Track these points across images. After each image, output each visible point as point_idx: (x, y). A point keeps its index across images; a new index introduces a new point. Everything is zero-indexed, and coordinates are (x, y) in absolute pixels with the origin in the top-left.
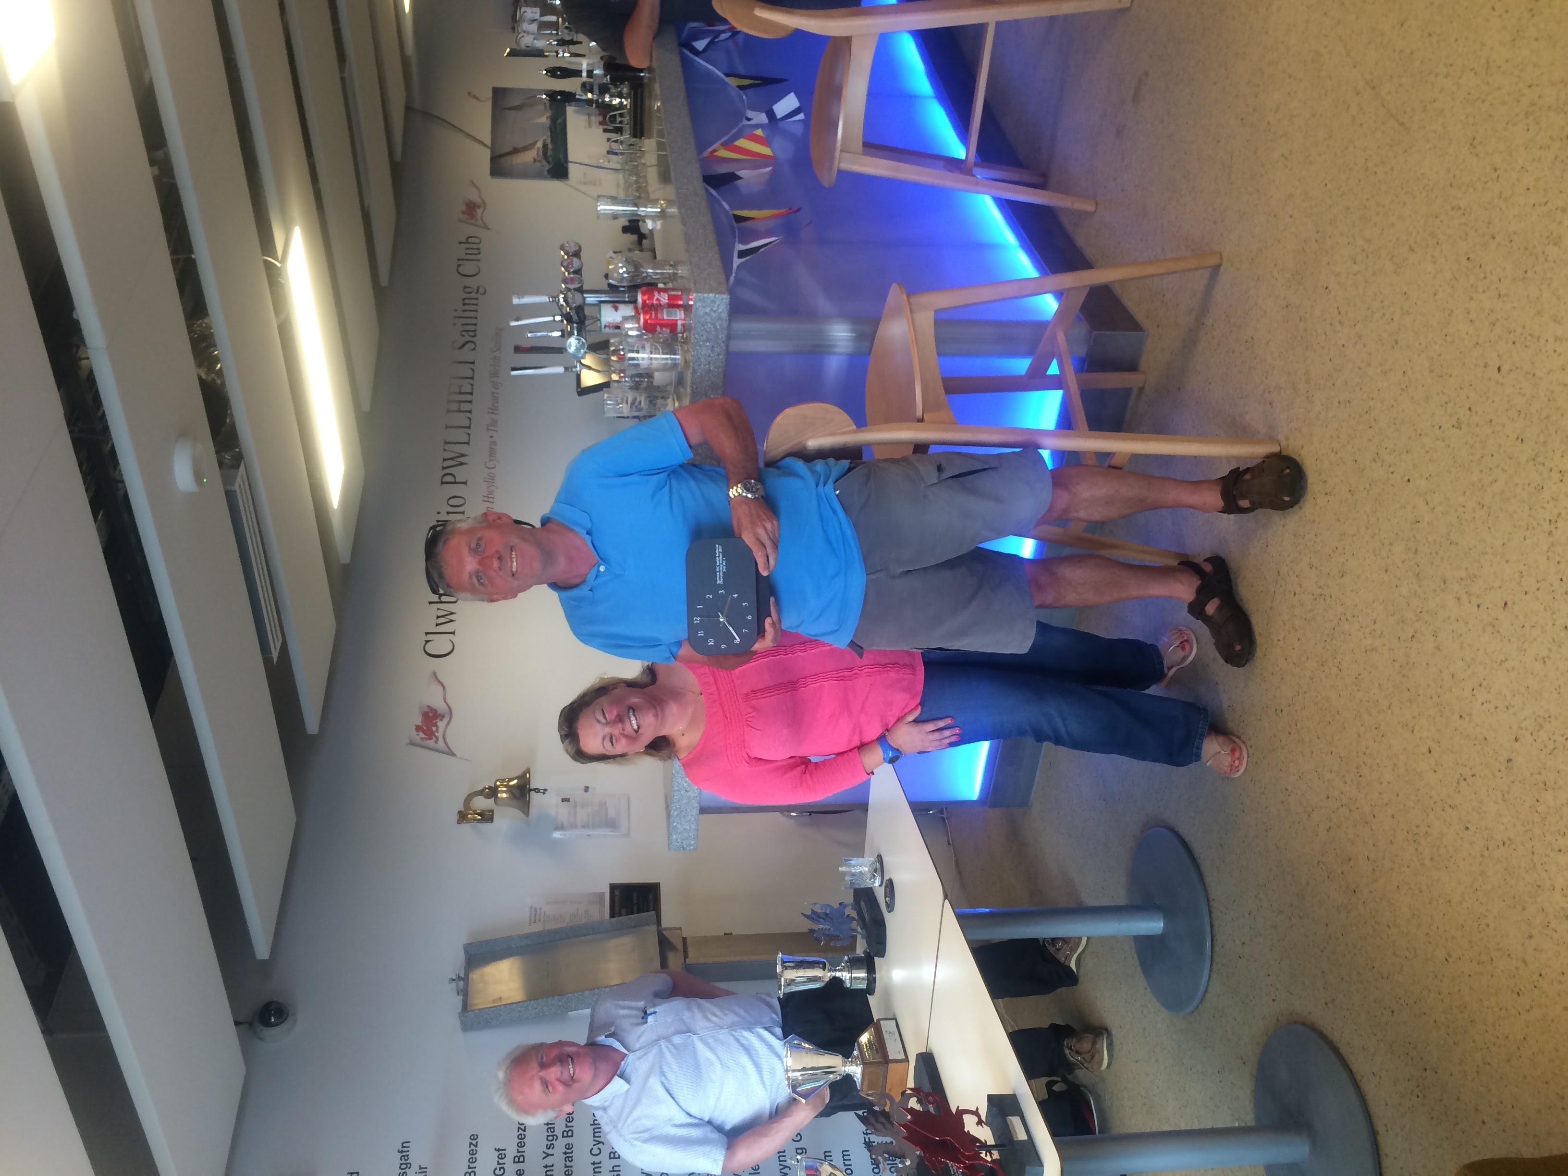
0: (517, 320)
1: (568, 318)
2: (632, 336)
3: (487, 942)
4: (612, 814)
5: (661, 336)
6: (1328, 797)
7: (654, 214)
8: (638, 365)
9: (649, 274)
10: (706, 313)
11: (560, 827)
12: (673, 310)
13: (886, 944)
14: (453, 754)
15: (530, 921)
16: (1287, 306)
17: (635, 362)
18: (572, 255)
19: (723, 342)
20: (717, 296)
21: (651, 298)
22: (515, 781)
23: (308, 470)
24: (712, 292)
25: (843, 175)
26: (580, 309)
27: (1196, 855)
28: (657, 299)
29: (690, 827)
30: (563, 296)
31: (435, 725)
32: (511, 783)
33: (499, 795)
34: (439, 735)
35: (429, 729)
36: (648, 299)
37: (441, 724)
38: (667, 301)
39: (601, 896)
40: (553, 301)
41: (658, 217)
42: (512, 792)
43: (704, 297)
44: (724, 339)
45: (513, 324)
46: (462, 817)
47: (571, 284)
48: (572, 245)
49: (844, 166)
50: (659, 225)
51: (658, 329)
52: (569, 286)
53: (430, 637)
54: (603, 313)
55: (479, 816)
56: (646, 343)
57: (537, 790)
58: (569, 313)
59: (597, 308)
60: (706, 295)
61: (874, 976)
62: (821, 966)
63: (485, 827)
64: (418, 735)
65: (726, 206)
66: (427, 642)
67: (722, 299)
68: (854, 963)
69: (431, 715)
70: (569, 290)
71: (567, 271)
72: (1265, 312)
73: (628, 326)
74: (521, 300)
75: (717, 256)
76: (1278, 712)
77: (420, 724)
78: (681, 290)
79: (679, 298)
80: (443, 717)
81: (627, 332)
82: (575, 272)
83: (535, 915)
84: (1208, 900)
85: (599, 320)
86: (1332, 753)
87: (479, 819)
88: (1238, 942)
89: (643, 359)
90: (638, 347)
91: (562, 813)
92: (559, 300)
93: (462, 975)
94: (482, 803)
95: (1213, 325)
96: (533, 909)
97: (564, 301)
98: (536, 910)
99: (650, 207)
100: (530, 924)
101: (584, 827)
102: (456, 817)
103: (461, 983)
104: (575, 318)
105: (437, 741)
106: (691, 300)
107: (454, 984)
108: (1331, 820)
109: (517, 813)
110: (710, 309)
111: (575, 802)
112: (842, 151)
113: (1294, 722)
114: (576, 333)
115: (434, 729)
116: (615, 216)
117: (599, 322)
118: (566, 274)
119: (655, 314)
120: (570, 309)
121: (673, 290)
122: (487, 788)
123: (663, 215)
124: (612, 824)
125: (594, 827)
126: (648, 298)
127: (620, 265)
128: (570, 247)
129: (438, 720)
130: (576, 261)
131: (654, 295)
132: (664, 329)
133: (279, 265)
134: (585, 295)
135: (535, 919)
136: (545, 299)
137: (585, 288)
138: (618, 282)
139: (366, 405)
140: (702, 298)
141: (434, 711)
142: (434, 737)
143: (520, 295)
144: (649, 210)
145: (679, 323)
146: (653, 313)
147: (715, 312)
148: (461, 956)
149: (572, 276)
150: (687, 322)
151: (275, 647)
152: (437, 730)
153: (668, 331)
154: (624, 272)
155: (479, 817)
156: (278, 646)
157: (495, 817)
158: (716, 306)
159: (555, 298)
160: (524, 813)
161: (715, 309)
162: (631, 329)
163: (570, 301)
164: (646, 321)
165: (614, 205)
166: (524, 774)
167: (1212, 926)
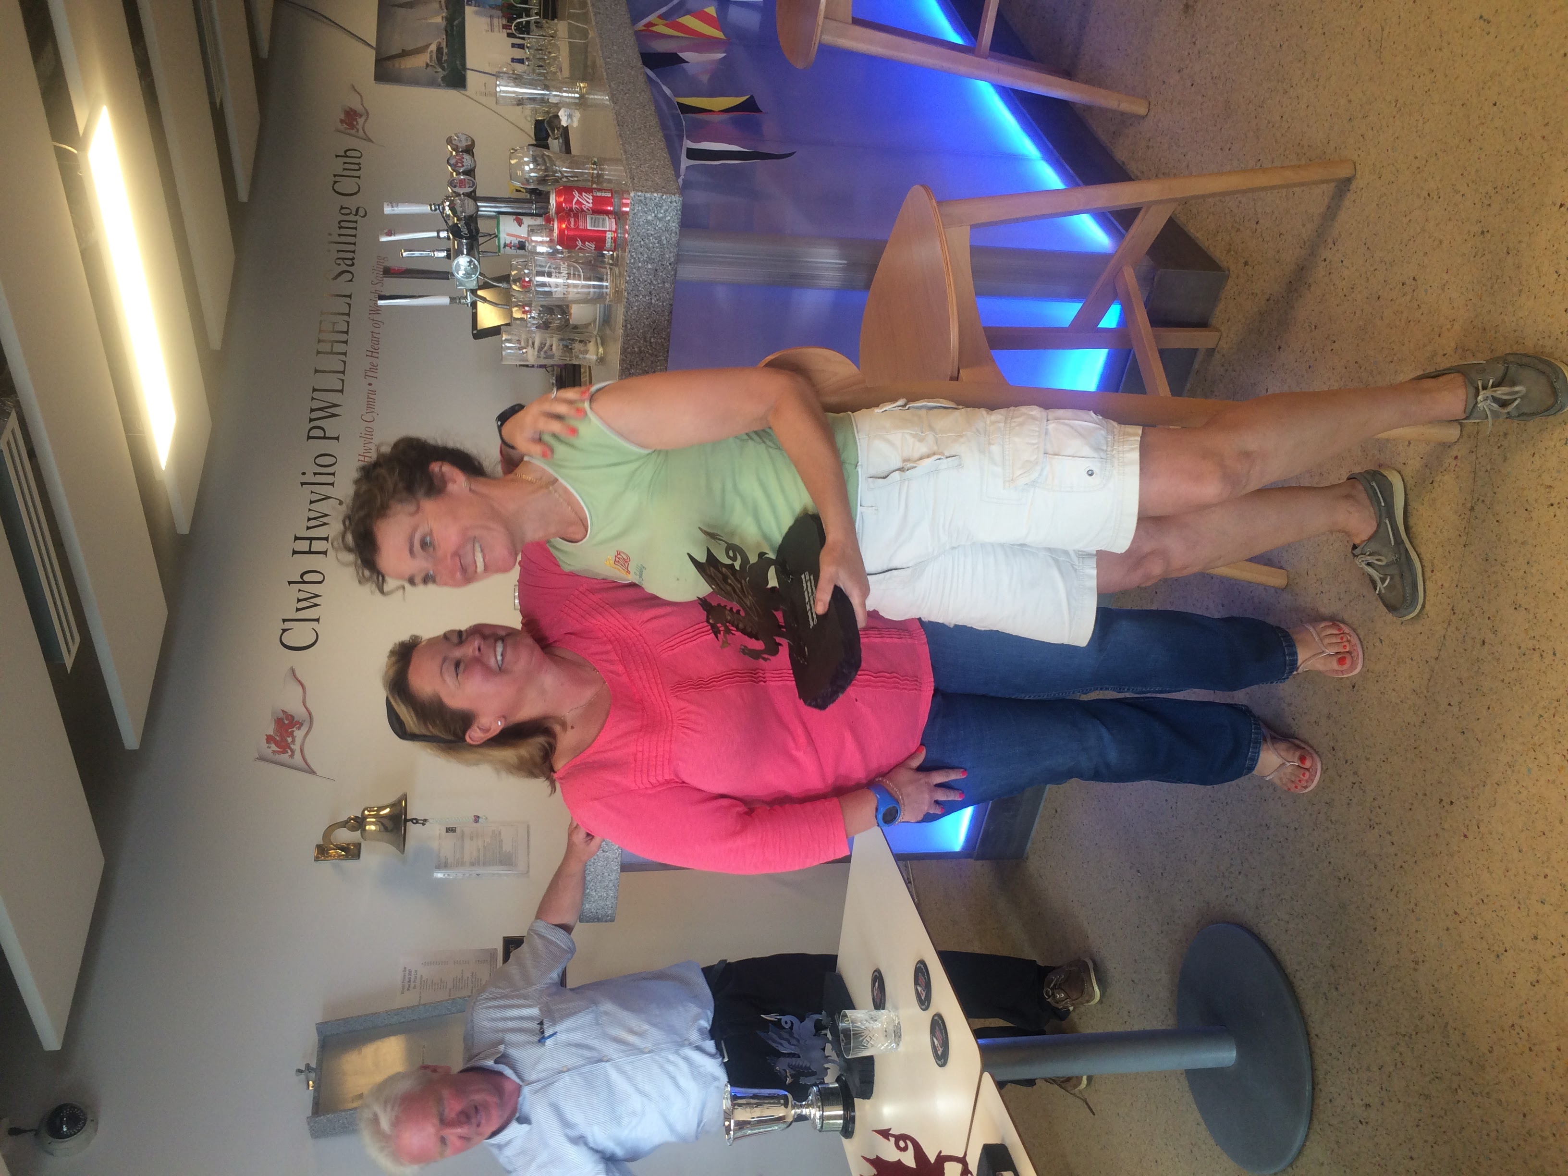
0: (389, 234)
1: (455, 231)
2: (542, 254)
3: (346, 1021)
4: (507, 847)
5: (581, 255)
6: (1536, 938)
7: (571, 100)
8: (550, 293)
9: (565, 174)
10: (648, 222)
11: (443, 865)
12: (601, 217)
13: (873, 1083)
14: (313, 772)
15: (403, 986)
16: (1483, 233)
17: (547, 289)
18: (462, 152)
19: (670, 264)
20: (664, 197)
21: (569, 200)
22: (388, 810)
23: (123, 419)
24: (656, 191)
25: (828, 52)
26: (472, 220)
27: (1288, 971)
28: (578, 202)
29: (607, 894)
30: (448, 203)
31: (291, 734)
32: (382, 813)
33: (367, 827)
34: (296, 747)
35: (284, 740)
36: (565, 201)
37: (299, 734)
38: (591, 205)
39: (493, 954)
40: (436, 210)
41: (576, 104)
42: (382, 824)
43: (646, 199)
44: (672, 260)
45: (384, 239)
46: (322, 851)
47: (460, 187)
48: (463, 138)
49: (829, 39)
50: (577, 115)
51: (579, 243)
52: (455, 189)
53: (288, 625)
54: (502, 227)
55: (342, 851)
56: (561, 263)
57: (415, 821)
58: (457, 224)
59: (495, 222)
60: (648, 195)
61: (852, 1114)
62: (782, 1101)
63: (350, 864)
64: (269, 747)
65: (668, 91)
66: (284, 631)
67: (671, 202)
68: (826, 1098)
69: (286, 722)
70: (458, 195)
71: (454, 171)
72: (1441, 242)
73: (534, 238)
74: (396, 209)
75: (663, 145)
76: (1444, 803)
77: (272, 733)
78: (611, 191)
79: (607, 201)
80: (301, 724)
81: (535, 247)
82: (464, 173)
83: (409, 982)
84: (1308, 1034)
85: (496, 236)
86: (1546, 876)
87: (343, 855)
88: (1357, 1101)
89: (557, 286)
90: (550, 267)
91: (447, 846)
92: (444, 209)
93: (313, 1065)
94: (345, 836)
95: (1342, 262)
96: (407, 972)
97: (450, 209)
98: (410, 974)
99: (566, 92)
100: (403, 993)
101: (472, 864)
102: (314, 852)
103: (313, 1075)
104: (465, 231)
105: (292, 756)
106: (626, 205)
107: (303, 1076)
108: (1540, 969)
109: (391, 849)
110: (653, 215)
111: (463, 832)
112: (825, 18)
113: (1474, 822)
114: (465, 253)
115: (290, 740)
116: (520, 102)
117: (497, 239)
118: (454, 173)
119: (575, 222)
120: (457, 220)
121: (599, 190)
122: (352, 819)
123: (582, 103)
124: (507, 861)
125: (484, 864)
126: (564, 199)
127: (526, 159)
128: (460, 141)
129: (294, 729)
130: (467, 157)
131: (574, 197)
132: (587, 243)
133: (75, 151)
134: (479, 204)
135: (409, 986)
136: (426, 209)
137: (477, 195)
138: (522, 184)
139: (216, 341)
140: (643, 198)
141: (291, 717)
142: (289, 751)
143: (393, 202)
144: (565, 94)
145: (609, 235)
146: (572, 220)
147: (660, 220)
148: (312, 1039)
149: (462, 177)
150: (619, 235)
151: (69, 651)
152: (293, 741)
153: (594, 246)
154: (531, 171)
155: (343, 853)
156: (74, 650)
157: (361, 855)
158: (662, 211)
159: (439, 206)
160: (398, 848)
161: (660, 215)
162: (542, 243)
163: (459, 209)
164: (561, 231)
165: (517, 86)
166: (400, 802)
167: (1313, 1070)
